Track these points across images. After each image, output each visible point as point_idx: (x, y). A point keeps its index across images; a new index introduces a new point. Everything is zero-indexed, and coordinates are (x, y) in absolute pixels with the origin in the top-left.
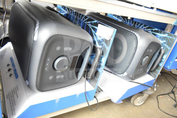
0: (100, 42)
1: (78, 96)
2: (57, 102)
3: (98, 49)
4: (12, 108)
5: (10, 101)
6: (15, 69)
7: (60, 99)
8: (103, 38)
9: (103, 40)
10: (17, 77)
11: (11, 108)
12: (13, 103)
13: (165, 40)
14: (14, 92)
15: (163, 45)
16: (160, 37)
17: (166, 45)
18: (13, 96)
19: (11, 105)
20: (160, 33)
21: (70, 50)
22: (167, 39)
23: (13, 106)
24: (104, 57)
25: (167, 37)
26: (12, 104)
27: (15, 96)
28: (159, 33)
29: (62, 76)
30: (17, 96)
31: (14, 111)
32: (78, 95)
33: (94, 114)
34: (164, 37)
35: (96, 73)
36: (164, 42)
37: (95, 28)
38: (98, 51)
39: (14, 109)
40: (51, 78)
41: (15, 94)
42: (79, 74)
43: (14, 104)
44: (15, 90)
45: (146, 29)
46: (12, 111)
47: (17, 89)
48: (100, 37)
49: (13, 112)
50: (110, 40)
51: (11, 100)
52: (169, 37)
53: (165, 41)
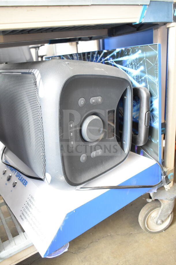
13: (141, 65)
15: (143, 78)
16: (131, 64)
17: (147, 76)
20: (128, 55)
22: (144, 62)
25: (142, 55)
28: (125, 55)
34: (137, 59)
36: (142, 72)
45: (103, 60)
52: (144, 55)
53: (142, 68)
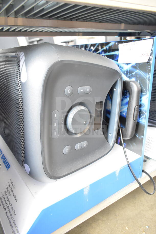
0: (128, 73)
1: (117, 173)
2: (86, 192)
3: (131, 83)
4: (12, 221)
5: (5, 210)
6: (3, 155)
7: (90, 185)
8: (134, 64)
9: (134, 67)
10: (8, 166)
11: (10, 222)
12: (10, 213)
14: (9, 192)
18: (8, 200)
19: (8, 217)
21: (88, 90)
23: (12, 217)
24: (146, 94)
26: (9, 215)
27: (12, 199)
29: (84, 144)
30: (15, 197)
31: (16, 227)
32: (118, 171)
33: (141, 201)
35: (138, 127)
37: (113, 55)
38: (132, 85)
39: (15, 224)
40: (66, 149)
41: (10, 195)
42: (110, 135)
43: (12, 213)
44: (9, 189)
46: (12, 227)
47: (12, 187)
48: (127, 64)
49: (15, 229)
50: (149, 60)
51: (6, 207)
